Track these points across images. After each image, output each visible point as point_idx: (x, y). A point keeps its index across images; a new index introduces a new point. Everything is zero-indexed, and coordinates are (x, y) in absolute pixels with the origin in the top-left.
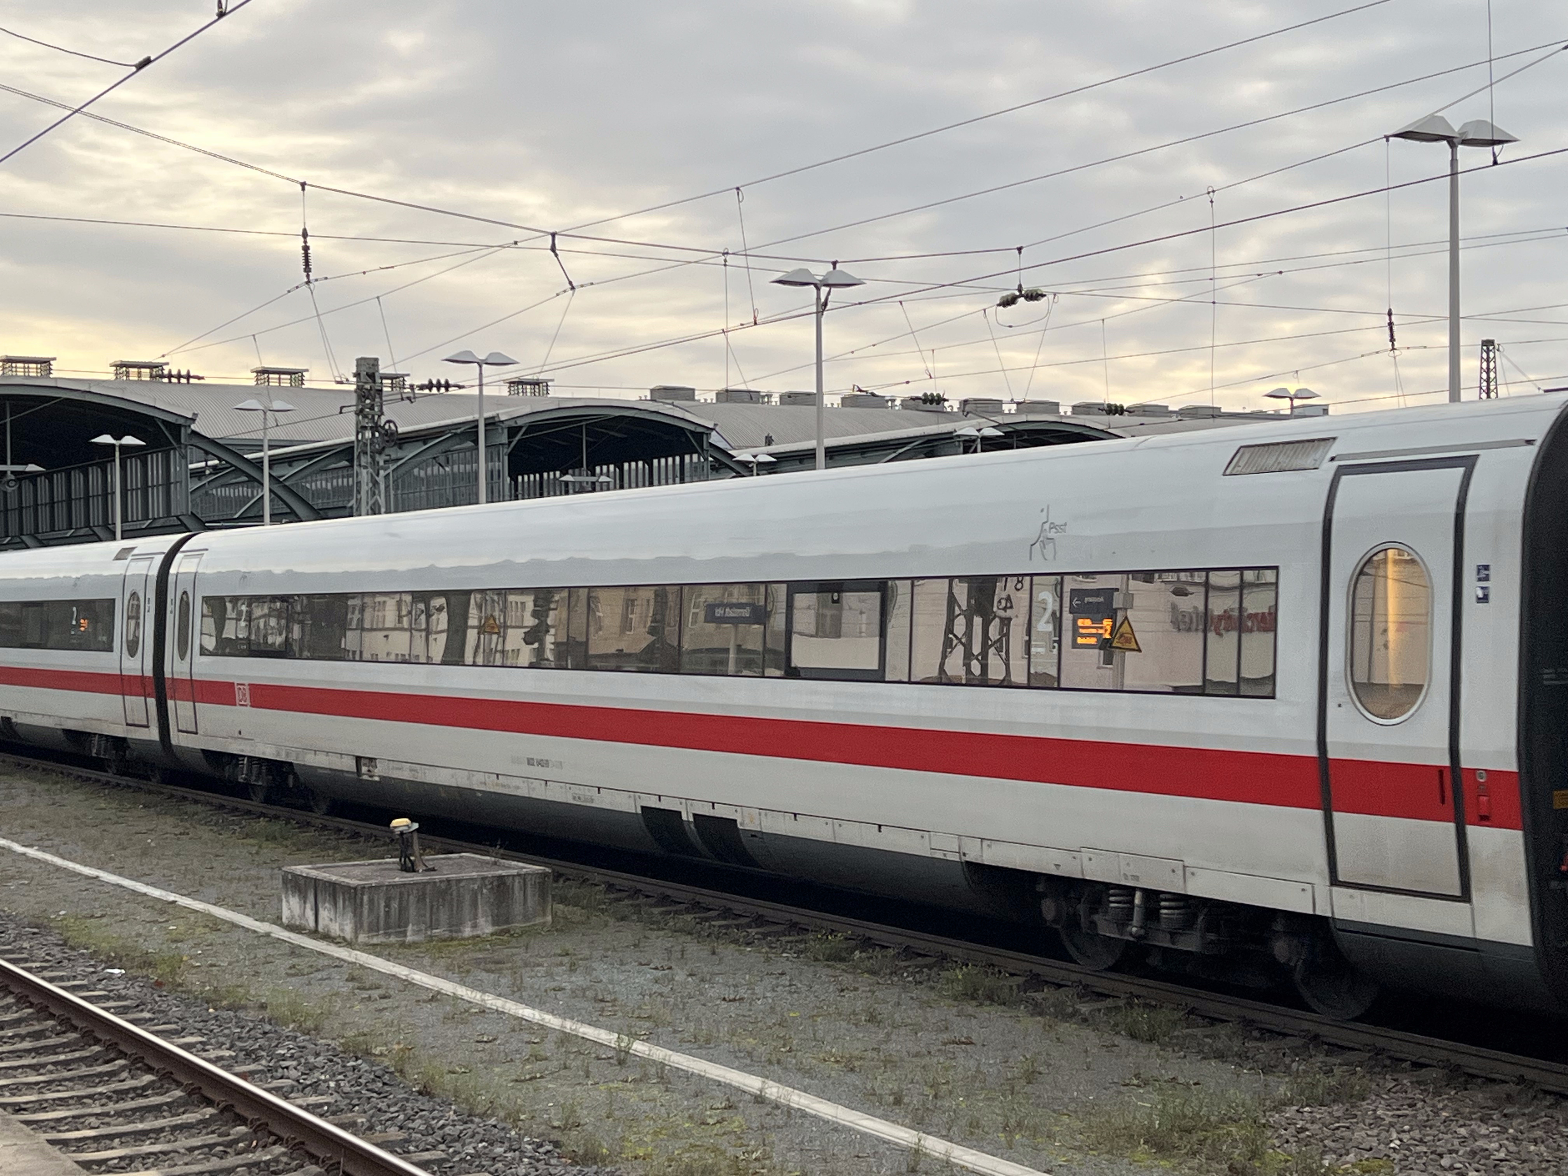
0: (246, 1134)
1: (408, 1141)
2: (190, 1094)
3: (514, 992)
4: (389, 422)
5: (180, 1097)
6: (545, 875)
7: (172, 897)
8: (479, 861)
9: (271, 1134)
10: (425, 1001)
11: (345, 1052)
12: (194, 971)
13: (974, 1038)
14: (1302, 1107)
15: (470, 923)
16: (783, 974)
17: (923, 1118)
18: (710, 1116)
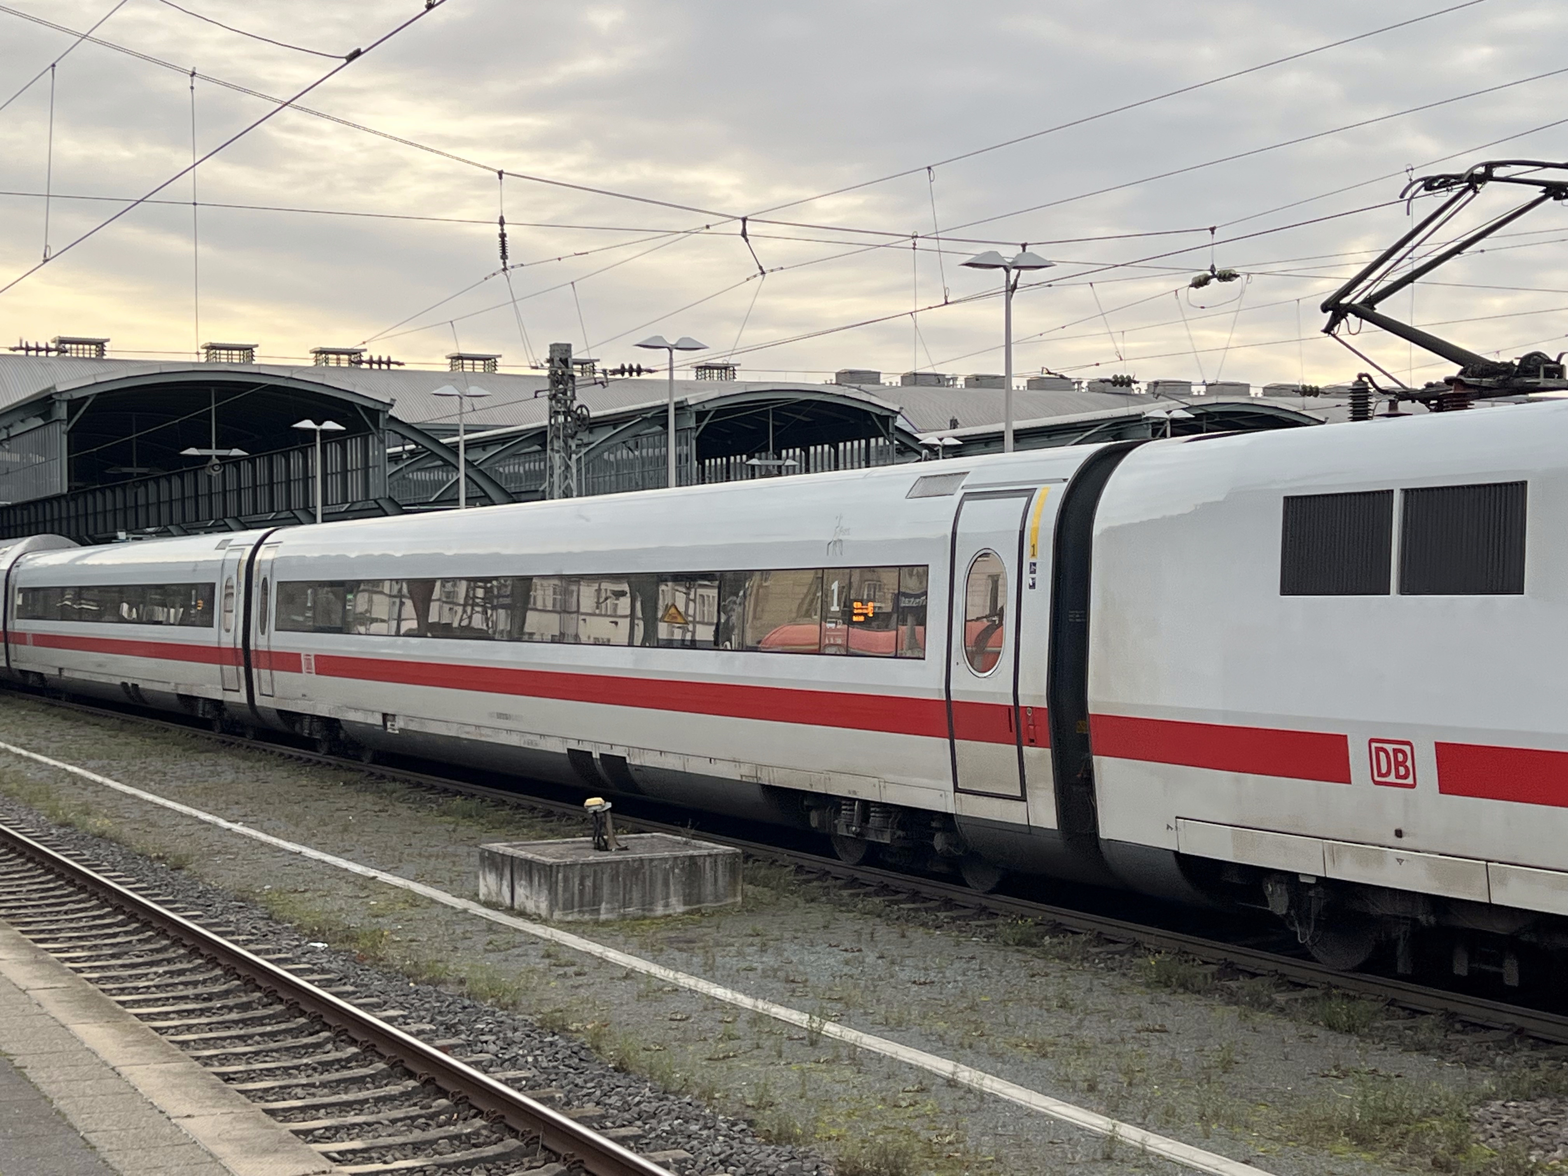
0: (447, 1107)
1: (603, 1117)
2: (392, 1067)
3: (705, 972)
4: (581, 406)
5: (384, 1070)
6: (735, 855)
7: (372, 873)
8: (670, 841)
9: (472, 1107)
10: (619, 979)
11: (542, 1028)
12: (395, 945)
13: (1168, 1027)
14: (1508, 1101)
15: (662, 902)
16: (973, 958)
17: (1117, 1106)
18: (904, 1099)
